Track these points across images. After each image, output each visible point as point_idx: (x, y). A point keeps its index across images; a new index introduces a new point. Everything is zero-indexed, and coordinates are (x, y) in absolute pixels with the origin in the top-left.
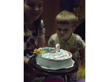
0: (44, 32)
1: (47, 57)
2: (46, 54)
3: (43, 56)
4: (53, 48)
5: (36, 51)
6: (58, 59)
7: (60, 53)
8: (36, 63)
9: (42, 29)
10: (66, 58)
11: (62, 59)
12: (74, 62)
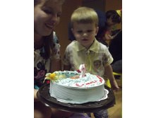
0: (59, 50)
1: (66, 85)
2: (65, 80)
3: (60, 83)
4: (75, 72)
5: (49, 76)
6: (83, 87)
7: (85, 78)
8: (49, 94)
9: (54, 45)
10: (96, 85)
11: (90, 86)
12: (108, 92)
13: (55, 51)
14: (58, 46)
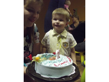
0: (38, 37)
1: (48, 65)
2: (45, 62)
3: (43, 64)
4: (52, 54)
5: (35, 58)
6: (59, 66)
7: (60, 59)
8: (35, 71)
10: (68, 65)
11: (63, 66)
12: (75, 68)
13: (35, 38)
14: (38, 34)
